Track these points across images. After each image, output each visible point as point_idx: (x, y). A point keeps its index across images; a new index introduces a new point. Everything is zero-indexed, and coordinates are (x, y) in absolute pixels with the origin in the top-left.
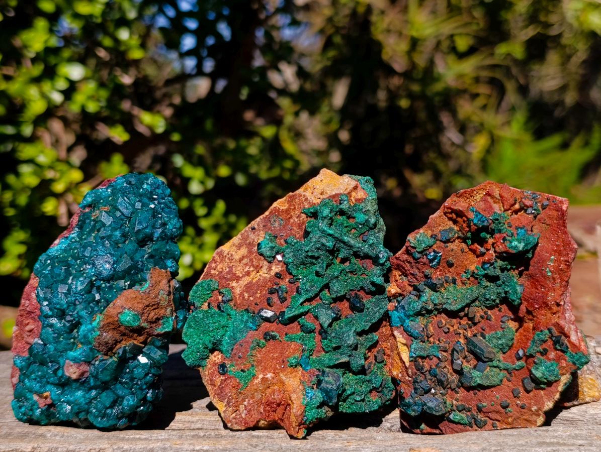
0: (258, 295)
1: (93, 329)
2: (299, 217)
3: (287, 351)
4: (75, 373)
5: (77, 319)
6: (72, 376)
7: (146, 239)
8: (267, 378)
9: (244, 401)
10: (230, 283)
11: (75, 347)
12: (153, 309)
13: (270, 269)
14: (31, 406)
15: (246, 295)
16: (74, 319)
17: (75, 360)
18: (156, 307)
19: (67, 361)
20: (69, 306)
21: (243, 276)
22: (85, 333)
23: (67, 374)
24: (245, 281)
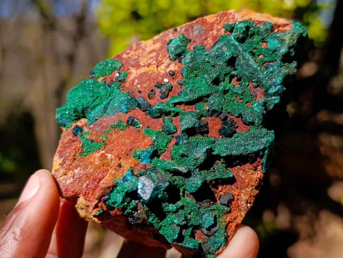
0: (145, 85)
2: (218, 30)
3: (139, 142)
8: (107, 156)
9: (76, 168)
10: (131, 68)
13: (168, 66)
15: (137, 81)
21: (144, 66)
24: (142, 70)
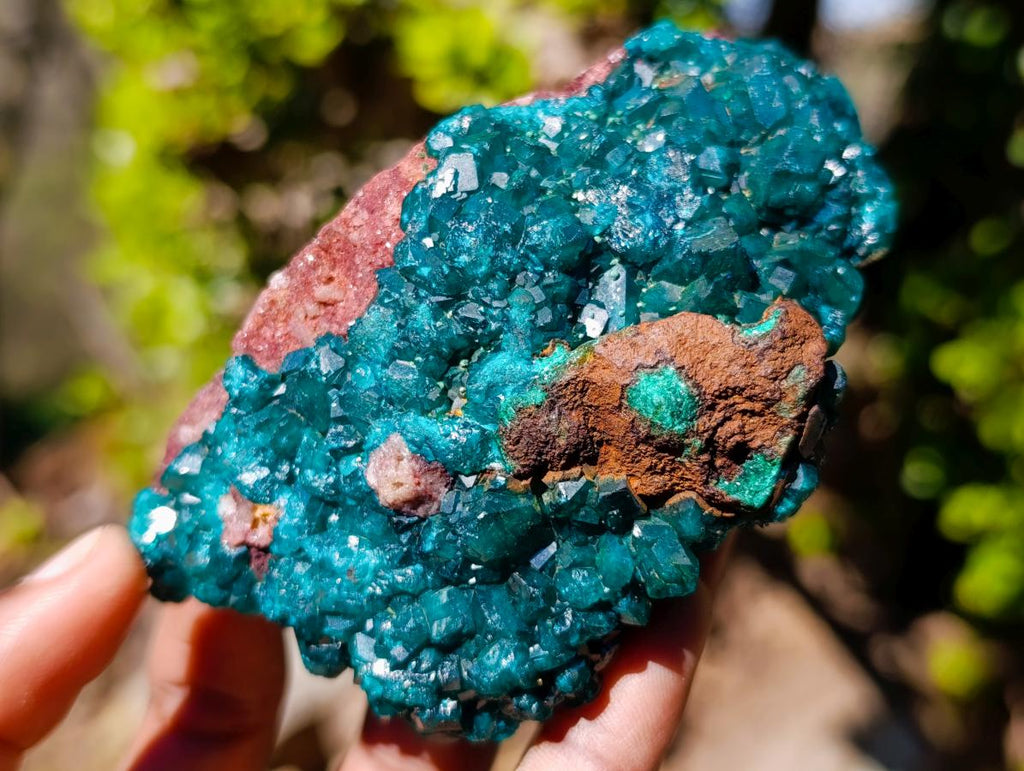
1: (528, 383)
4: (399, 485)
5: (494, 326)
6: (381, 491)
7: (790, 212)
11: (439, 410)
12: (744, 412)
14: (197, 528)
16: (485, 324)
17: (422, 448)
18: (758, 406)
19: (396, 438)
20: (491, 275)
22: (498, 378)
23: (372, 480)
